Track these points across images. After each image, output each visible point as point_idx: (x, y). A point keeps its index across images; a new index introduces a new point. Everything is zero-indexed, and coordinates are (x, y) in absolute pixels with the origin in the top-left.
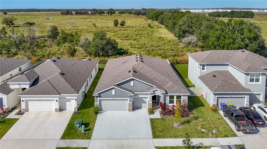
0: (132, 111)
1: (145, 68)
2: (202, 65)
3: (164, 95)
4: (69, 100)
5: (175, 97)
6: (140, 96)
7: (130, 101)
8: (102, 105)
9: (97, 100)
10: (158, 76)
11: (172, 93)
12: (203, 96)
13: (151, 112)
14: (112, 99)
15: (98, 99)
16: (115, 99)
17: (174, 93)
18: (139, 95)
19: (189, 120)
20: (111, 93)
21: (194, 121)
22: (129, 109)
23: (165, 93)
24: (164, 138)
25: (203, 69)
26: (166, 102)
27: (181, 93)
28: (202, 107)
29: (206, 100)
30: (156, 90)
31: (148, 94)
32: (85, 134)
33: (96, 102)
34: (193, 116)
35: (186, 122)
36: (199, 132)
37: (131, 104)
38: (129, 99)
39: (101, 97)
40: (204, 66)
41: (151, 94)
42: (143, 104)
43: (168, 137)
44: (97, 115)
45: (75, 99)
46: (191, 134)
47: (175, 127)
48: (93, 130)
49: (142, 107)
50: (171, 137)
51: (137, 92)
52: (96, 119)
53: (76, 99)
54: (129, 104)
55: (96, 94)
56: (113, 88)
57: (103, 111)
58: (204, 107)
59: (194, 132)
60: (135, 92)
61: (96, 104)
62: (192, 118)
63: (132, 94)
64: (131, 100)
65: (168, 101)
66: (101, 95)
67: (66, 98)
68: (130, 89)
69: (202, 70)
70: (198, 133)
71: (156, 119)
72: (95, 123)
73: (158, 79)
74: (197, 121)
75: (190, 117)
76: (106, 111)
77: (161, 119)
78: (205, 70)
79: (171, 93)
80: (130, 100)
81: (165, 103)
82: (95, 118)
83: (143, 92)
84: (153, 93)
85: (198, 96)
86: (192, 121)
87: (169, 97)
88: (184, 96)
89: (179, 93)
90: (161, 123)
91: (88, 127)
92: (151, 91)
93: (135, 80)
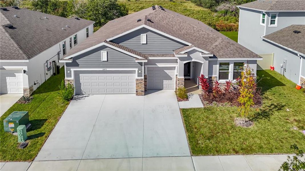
0: (142, 95)
1: (169, 19)
2: (270, 16)
3: (209, 61)
4: (12, 74)
5: (231, 67)
6: (160, 65)
7: (139, 75)
8: (81, 84)
9: (70, 72)
10: (194, 30)
11: (226, 57)
12: (273, 68)
13: (183, 96)
14: (101, 69)
15: (73, 70)
16: (108, 69)
17: (230, 57)
18: (156, 64)
19: (264, 110)
20: (100, 56)
21: (276, 113)
22: (137, 92)
23: (212, 55)
24: (218, 155)
25: (273, 22)
26: (213, 76)
27: (244, 57)
28: (281, 87)
29: (284, 75)
30: (194, 51)
31: (176, 61)
32: (25, 146)
33: (67, 77)
34: (270, 104)
35: (259, 114)
36: (300, 139)
37: (142, 80)
38: (137, 69)
39: (77, 65)
40: (274, 17)
41: (182, 59)
42: (165, 82)
43: (228, 152)
44: (68, 104)
45: (25, 72)
46: (282, 142)
47: (239, 127)
48: (47, 137)
49: (164, 88)
50: (237, 152)
51: (154, 56)
52: (63, 111)
53: (26, 70)
54: (137, 80)
55: (66, 60)
56: (103, 48)
57: (85, 95)
58: (285, 87)
59: (287, 138)
60: (150, 56)
61: (68, 81)
62: (269, 107)
63: (144, 59)
64: (142, 72)
65: (216, 75)
66: (77, 61)
67: (4, 69)
68: (139, 50)
69: (271, 24)
70: (297, 140)
71: (194, 109)
72: (58, 120)
73: (195, 34)
74: (282, 113)
75: (264, 105)
76: (89, 95)
77: (205, 109)
78: (276, 24)
79: (223, 58)
80: (140, 72)
81: (211, 77)
82: (63, 109)
83: (165, 56)
84: (186, 56)
85: (264, 69)
86: (272, 114)
87: (218, 66)
88: (249, 62)
89: (240, 57)
90: (205, 119)
91: (40, 128)
92: (183, 53)
93: (149, 33)
